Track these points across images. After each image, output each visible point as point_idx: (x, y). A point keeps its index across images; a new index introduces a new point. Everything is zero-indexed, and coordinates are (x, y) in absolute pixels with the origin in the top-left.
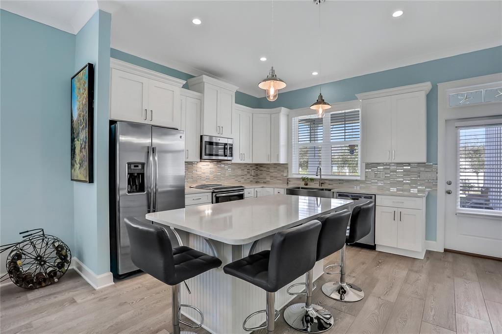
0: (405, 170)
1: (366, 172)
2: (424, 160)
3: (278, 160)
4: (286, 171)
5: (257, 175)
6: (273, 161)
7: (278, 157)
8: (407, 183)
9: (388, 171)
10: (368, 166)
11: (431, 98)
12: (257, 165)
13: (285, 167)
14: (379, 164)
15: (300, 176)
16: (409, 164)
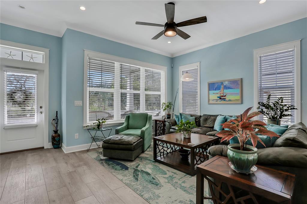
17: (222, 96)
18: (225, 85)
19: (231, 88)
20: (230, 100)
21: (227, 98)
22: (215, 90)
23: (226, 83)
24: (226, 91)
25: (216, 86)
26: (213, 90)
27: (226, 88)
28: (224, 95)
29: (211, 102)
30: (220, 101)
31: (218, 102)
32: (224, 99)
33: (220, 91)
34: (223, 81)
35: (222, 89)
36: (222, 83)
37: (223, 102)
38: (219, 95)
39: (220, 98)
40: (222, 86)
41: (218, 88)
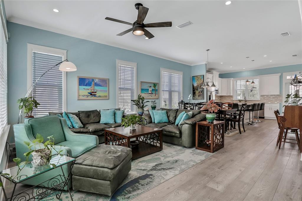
0: (273, 97)
1: (261, 98)
2: (279, 94)
3: (230, 94)
4: (232, 98)
5: (220, 100)
6: (228, 95)
7: (230, 93)
8: (274, 101)
9: (268, 97)
10: (262, 96)
11: (281, 77)
12: (220, 96)
13: (231, 97)
14: (264, 95)
15: (238, 100)
16: (274, 95)
17: (93, 92)
18: (95, 82)
19: (101, 86)
20: (100, 96)
21: (98, 94)
22: (86, 86)
23: (96, 81)
24: (97, 88)
25: (87, 82)
26: (84, 85)
27: (96, 85)
28: (95, 91)
29: (81, 98)
30: (90, 97)
31: (89, 98)
32: (95, 95)
33: (91, 88)
34: (94, 78)
35: (92, 85)
36: (93, 80)
37: (93, 98)
38: (89, 91)
39: (91, 94)
40: (93, 83)
41: (89, 84)
